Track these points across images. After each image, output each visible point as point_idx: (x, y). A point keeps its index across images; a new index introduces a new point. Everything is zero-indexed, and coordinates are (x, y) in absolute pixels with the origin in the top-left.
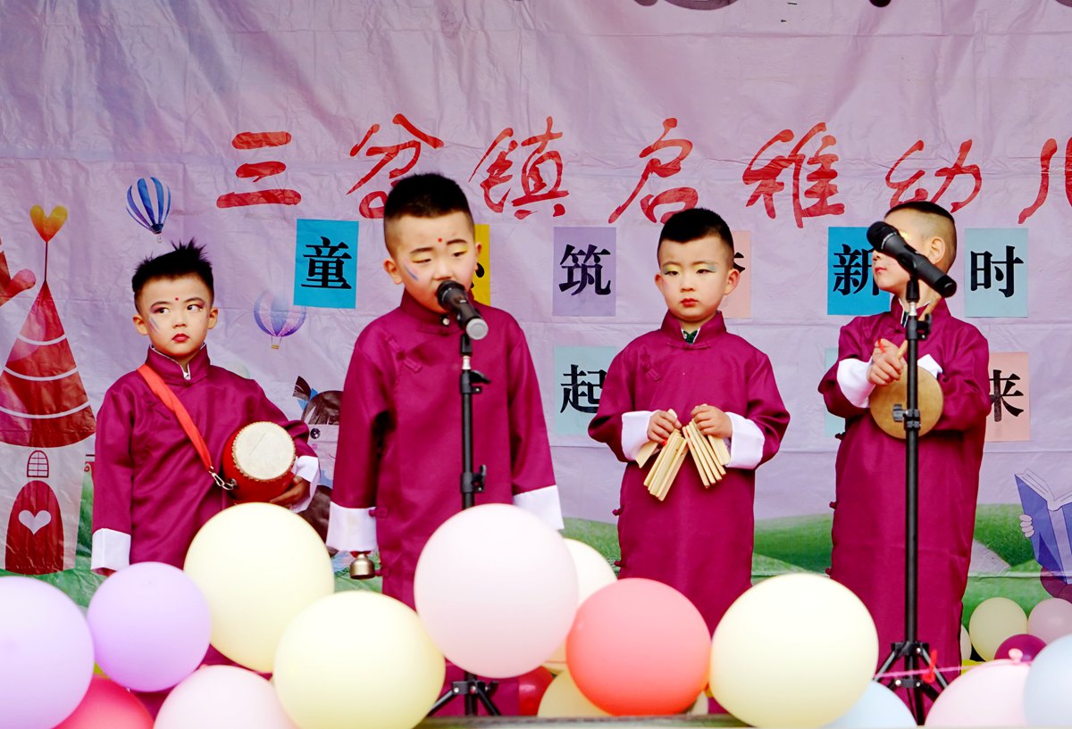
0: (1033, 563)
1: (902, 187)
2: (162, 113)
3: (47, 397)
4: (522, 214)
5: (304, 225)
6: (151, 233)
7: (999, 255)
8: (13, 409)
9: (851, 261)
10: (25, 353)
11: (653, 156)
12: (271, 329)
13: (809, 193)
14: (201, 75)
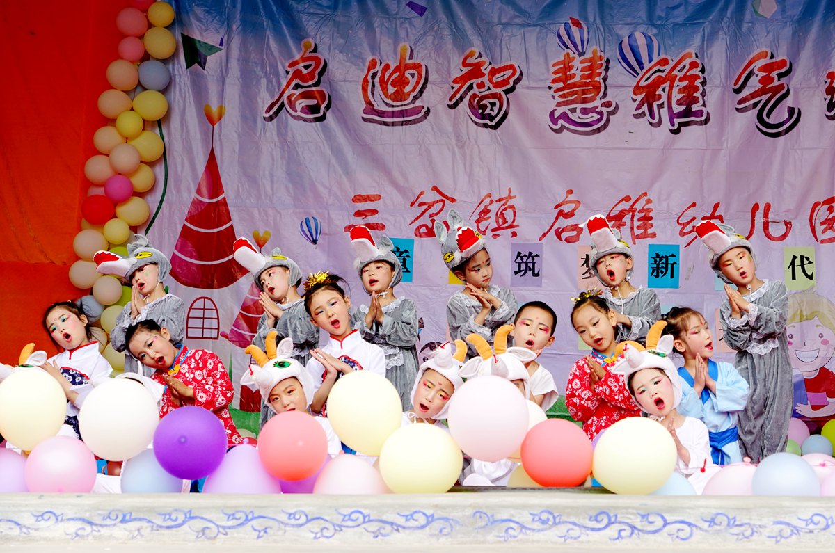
1: (685, 225)
2: (317, 184)
4: (495, 236)
6: (312, 244)
8: (244, 330)
9: (660, 261)
10: (250, 303)
11: (561, 208)
13: (638, 227)
14: (337, 166)
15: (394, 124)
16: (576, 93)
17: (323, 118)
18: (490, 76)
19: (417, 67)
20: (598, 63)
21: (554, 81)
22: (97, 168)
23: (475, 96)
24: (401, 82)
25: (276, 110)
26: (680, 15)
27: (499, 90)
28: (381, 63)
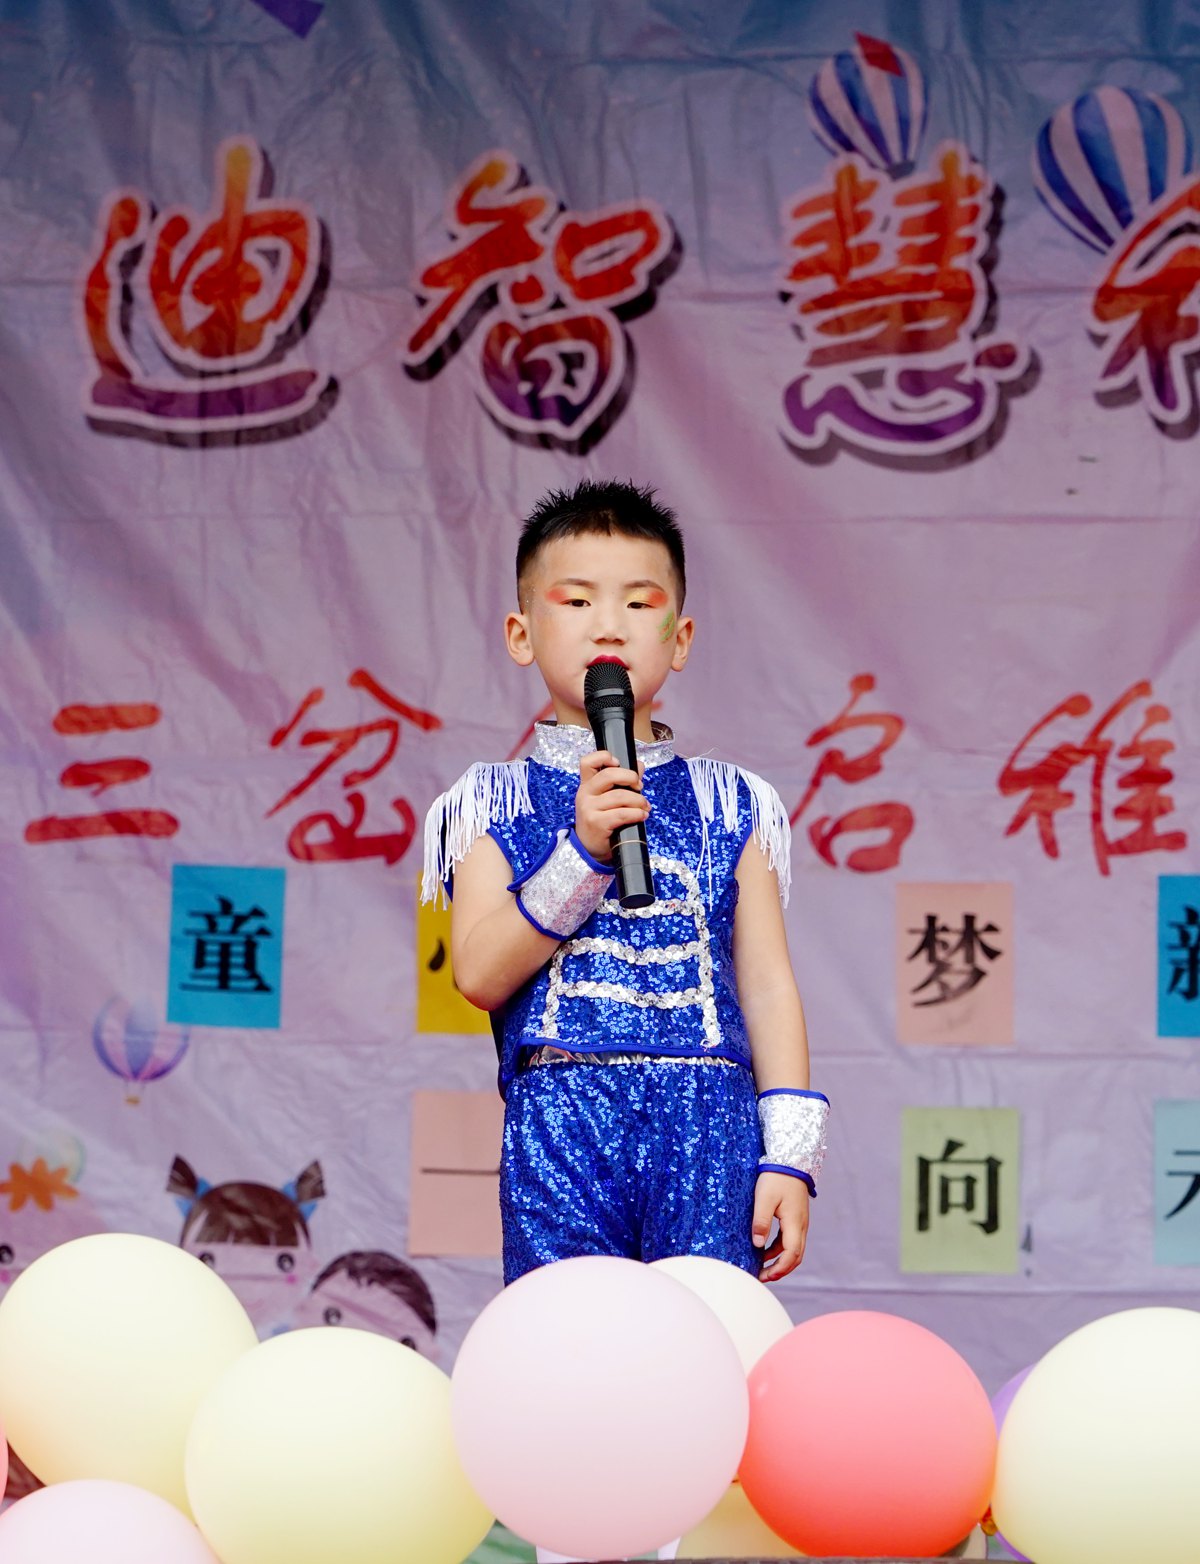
5: (185, 876)
11: (834, 743)
12: (123, 1065)
13: (1121, 812)
15: (205, 440)
16: (878, 315)
18: (563, 257)
19: (287, 225)
20: (964, 202)
21: (801, 271)
23: (504, 330)
24: (227, 284)
27: (597, 308)
28: (154, 214)
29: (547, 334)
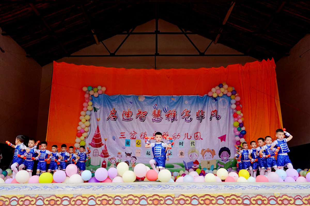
0: (184, 167)
1: (174, 137)
2: (115, 131)
3: (105, 154)
4: (143, 139)
5: (126, 140)
6: (114, 140)
7: (182, 142)
8: (103, 155)
10: (104, 150)
12: (123, 148)
14: (118, 128)
15: (127, 121)
16: (156, 116)
17: (116, 120)
18: (143, 113)
19: (131, 112)
20: (160, 111)
21: (153, 114)
22: (79, 128)
23: (140, 116)
24: (128, 114)
25: (108, 119)
26: (173, 104)
27: (144, 115)
28: (125, 111)
29: (142, 117)
